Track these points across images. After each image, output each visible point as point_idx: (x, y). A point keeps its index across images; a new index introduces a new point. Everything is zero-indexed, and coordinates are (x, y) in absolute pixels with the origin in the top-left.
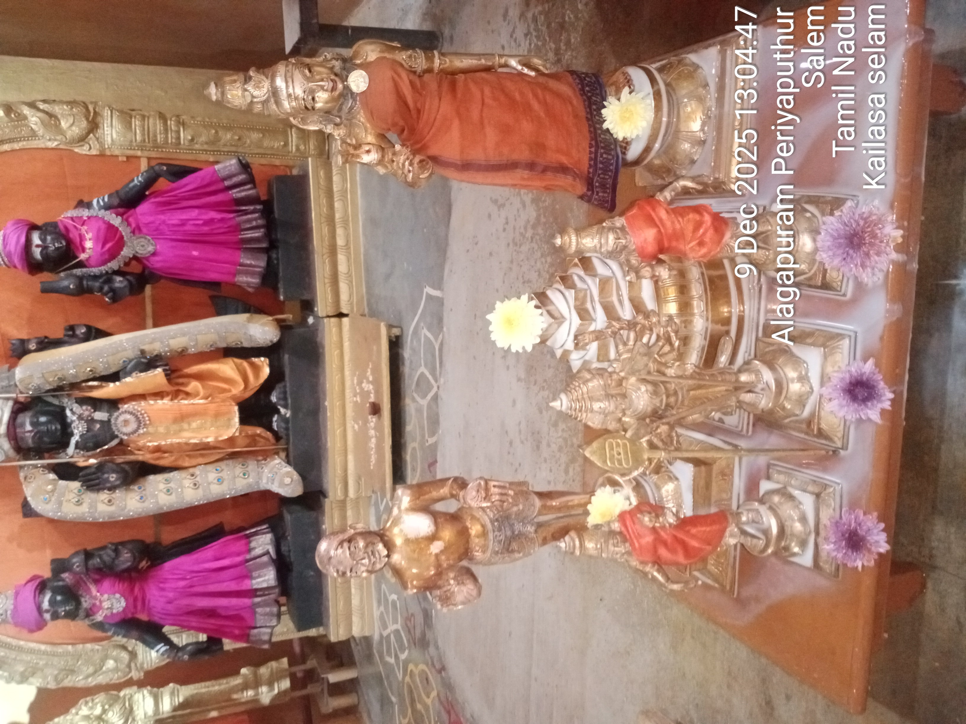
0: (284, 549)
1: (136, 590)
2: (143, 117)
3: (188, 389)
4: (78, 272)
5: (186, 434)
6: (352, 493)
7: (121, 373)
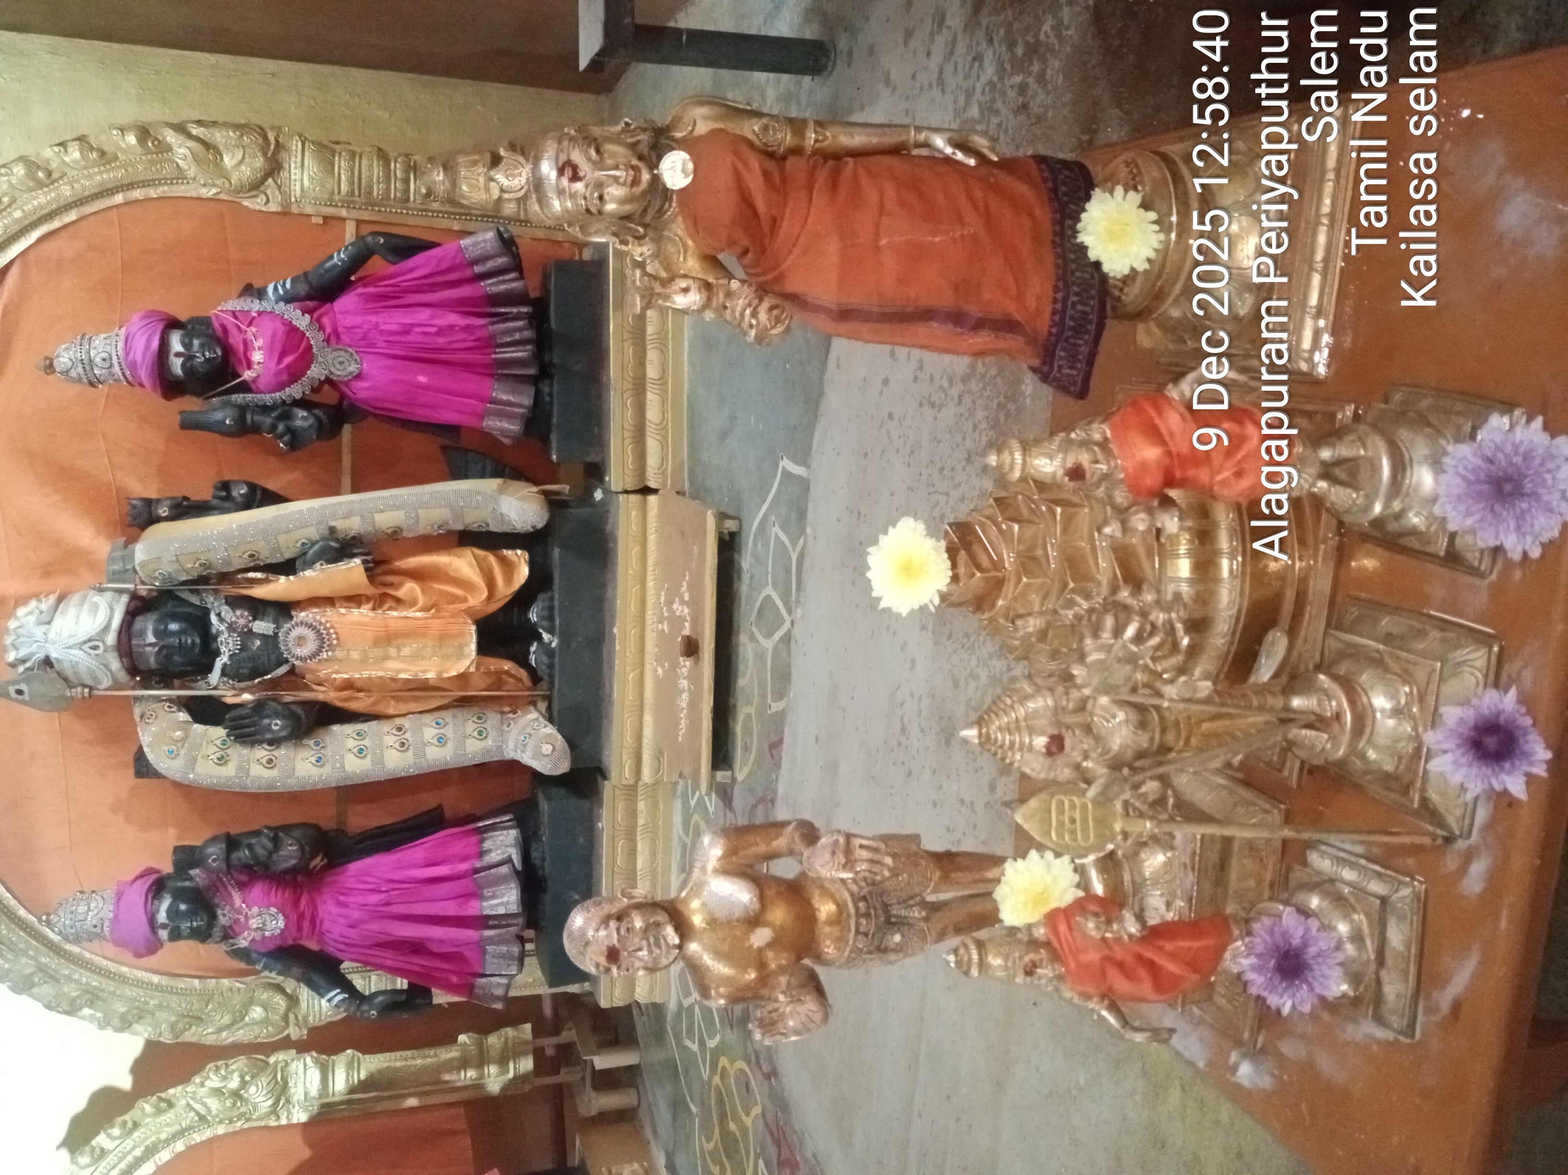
0: (535, 854)
1: (303, 902)
2: (353, 154)
3: (400, 593)
4: (238, 398)
5: (393, 665)
6: (647, 775)
7: (298, 563)
